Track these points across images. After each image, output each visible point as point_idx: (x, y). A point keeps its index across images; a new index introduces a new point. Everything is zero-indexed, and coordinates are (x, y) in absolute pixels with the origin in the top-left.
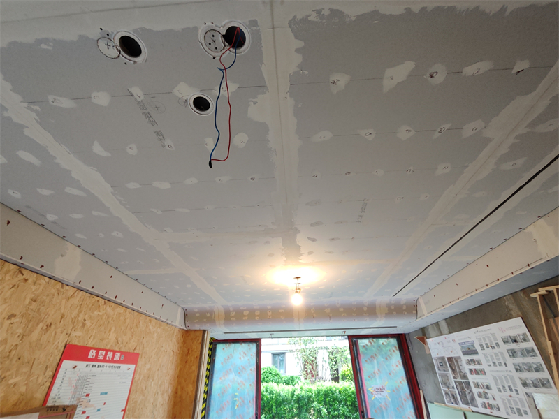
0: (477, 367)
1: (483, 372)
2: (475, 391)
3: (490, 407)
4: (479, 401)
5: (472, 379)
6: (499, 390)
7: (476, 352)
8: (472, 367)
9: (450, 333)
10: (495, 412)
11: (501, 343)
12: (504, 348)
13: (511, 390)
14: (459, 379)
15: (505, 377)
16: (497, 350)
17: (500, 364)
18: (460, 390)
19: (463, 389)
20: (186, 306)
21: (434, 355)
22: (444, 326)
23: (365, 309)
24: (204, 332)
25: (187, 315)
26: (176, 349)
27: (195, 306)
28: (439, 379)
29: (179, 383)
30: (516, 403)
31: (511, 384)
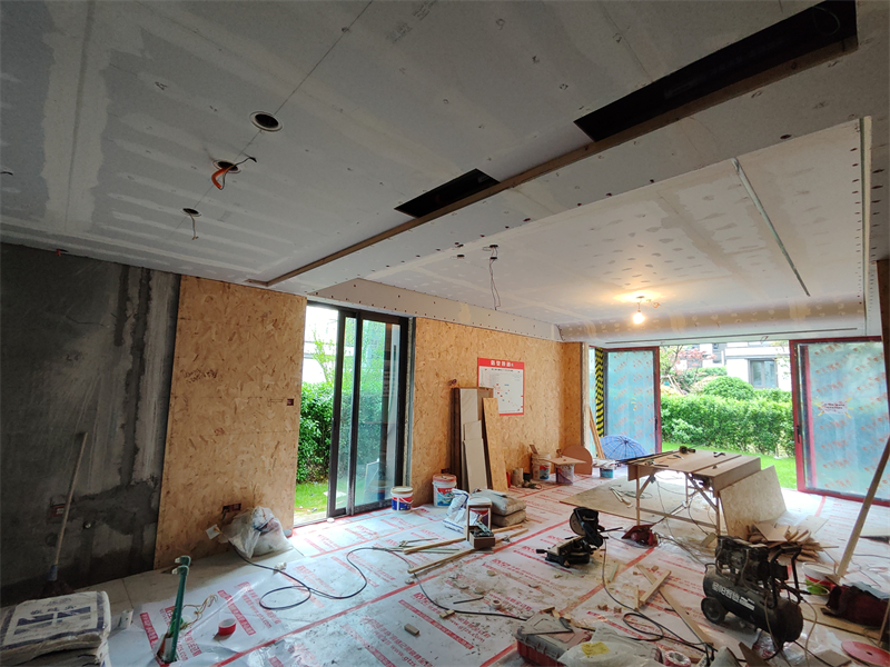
20: (558, 323)
23: (772, 312)
24: (581, 343)
25: (561, 331)
26: (557, 359)
27: (565, 323)
29: (566, 385)
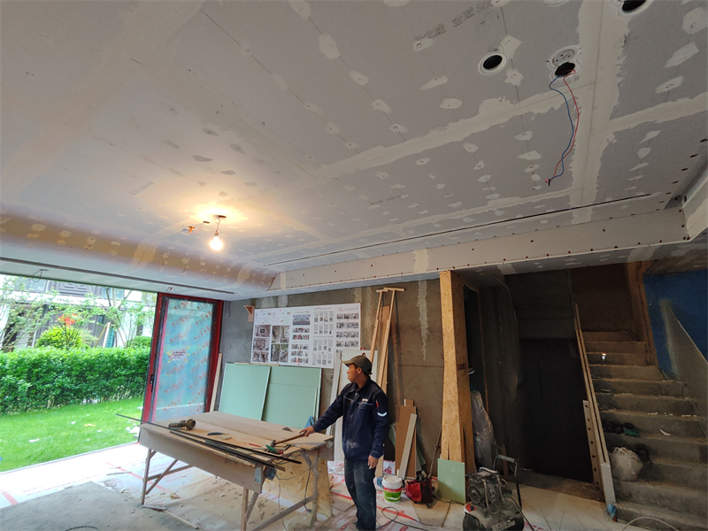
0: (303, 334)
1: (307, 337)
2: (290, 350)
3: (300, 360)
4: (290, 357)
5: (291, 342)
6: (315, 349)
7: (308, 323)
8: (297, 334)
9: (287, 306)
10: (302, 364)
11: (335, 318)
12: (336, 321)
13: (325, 348)
14: (278, 343)
15: (325, 341)
16: (329, 322)
17: (326, 332)
18: (274, 350)
19: (278, 350)
21: (257, 323)
22: (284, 300)
23: (229, 270)
28: (253, 343)
30: (325, 356)
31: (327, 345)
